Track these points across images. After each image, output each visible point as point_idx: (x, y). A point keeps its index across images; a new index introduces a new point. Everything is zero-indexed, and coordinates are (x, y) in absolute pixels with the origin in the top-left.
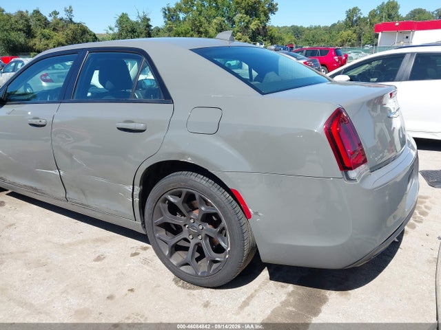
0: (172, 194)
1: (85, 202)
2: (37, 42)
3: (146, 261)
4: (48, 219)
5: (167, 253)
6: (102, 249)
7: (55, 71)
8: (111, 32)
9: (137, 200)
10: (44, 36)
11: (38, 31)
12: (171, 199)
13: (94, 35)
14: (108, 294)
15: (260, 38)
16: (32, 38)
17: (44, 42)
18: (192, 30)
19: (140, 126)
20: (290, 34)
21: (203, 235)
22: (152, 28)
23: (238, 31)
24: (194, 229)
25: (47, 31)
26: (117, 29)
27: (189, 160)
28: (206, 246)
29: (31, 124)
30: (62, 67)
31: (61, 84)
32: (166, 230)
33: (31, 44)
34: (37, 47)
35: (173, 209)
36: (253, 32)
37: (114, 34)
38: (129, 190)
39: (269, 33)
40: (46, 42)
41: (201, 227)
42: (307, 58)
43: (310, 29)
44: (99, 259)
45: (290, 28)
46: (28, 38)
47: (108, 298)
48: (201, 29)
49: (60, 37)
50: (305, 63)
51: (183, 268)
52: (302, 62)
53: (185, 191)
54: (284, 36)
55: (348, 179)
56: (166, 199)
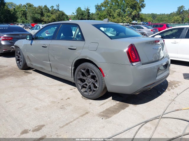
0: (83, 69)
1: (57, 72)
2: (45, 18)
3: (74, 92)
4: (45, 78)
5: (80, 88)
6: (61, 87)
7: (51, 30)
8: (73, 15)
9: (73, 71)
10: (47, 16)
11: (46, 14)
12: (82, 71)
13: (67, 16)
14: (61, 98)
15: (136, 18)
16: (43, 16)
17: (47, 18)
18: (107, 15)
19: (75, 48)
20: (150, 17)
21: (91, 83)
22: (90, 13)
23: (127, 16)
24: (89, 81)
25: (49, 14)
26: (76, 13)
27: (88, 58)
28: (92, 86)
29: (43, 47)
30: (54, 29)
31: (52, 35)
32: (81, 81)
33: (42, 19)
34: (44, 20)
35: (83, 74)
36: (133, 16)
37: (75, 16)
38: (71, 68)
39: (140, 17)
40: (48, 18)
41: (91, 80)
42: (153, 28)
43: (160, 15)
44: (60, 90)
45: (150, 15)
46: (41, 16)
47: (61, 99)
48: (111, 14)
49: (54, 16)
50: (151, 30)
51: (85, 93)
52: (150, 29)
53: (86, 68)
54: (147, 18)
55: (133, 65)
56: (81, 71)
